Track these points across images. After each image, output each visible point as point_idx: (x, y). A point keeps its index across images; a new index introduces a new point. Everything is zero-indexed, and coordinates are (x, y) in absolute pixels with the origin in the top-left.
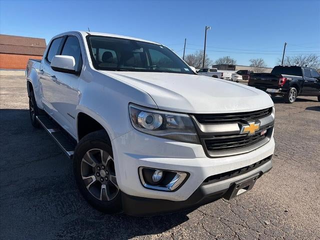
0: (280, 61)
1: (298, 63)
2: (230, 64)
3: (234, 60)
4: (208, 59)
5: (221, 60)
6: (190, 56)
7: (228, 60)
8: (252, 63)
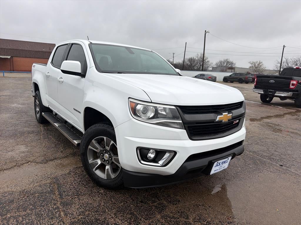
0: (279, 63)
1: (296, 65)
2: (230, 66)
3: (234, 62)
4: (208, 61)
5: (221, 62)
6: (191, 58)
7: (228, 62)
8: (251, 65)
